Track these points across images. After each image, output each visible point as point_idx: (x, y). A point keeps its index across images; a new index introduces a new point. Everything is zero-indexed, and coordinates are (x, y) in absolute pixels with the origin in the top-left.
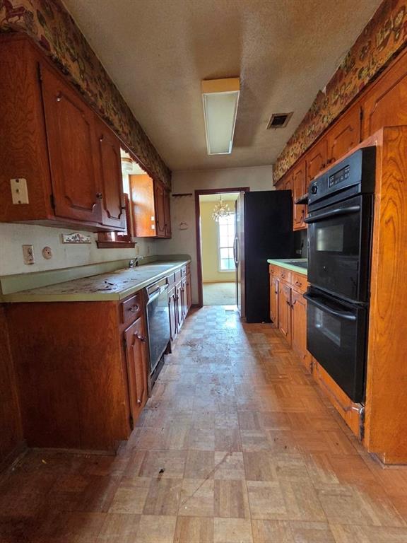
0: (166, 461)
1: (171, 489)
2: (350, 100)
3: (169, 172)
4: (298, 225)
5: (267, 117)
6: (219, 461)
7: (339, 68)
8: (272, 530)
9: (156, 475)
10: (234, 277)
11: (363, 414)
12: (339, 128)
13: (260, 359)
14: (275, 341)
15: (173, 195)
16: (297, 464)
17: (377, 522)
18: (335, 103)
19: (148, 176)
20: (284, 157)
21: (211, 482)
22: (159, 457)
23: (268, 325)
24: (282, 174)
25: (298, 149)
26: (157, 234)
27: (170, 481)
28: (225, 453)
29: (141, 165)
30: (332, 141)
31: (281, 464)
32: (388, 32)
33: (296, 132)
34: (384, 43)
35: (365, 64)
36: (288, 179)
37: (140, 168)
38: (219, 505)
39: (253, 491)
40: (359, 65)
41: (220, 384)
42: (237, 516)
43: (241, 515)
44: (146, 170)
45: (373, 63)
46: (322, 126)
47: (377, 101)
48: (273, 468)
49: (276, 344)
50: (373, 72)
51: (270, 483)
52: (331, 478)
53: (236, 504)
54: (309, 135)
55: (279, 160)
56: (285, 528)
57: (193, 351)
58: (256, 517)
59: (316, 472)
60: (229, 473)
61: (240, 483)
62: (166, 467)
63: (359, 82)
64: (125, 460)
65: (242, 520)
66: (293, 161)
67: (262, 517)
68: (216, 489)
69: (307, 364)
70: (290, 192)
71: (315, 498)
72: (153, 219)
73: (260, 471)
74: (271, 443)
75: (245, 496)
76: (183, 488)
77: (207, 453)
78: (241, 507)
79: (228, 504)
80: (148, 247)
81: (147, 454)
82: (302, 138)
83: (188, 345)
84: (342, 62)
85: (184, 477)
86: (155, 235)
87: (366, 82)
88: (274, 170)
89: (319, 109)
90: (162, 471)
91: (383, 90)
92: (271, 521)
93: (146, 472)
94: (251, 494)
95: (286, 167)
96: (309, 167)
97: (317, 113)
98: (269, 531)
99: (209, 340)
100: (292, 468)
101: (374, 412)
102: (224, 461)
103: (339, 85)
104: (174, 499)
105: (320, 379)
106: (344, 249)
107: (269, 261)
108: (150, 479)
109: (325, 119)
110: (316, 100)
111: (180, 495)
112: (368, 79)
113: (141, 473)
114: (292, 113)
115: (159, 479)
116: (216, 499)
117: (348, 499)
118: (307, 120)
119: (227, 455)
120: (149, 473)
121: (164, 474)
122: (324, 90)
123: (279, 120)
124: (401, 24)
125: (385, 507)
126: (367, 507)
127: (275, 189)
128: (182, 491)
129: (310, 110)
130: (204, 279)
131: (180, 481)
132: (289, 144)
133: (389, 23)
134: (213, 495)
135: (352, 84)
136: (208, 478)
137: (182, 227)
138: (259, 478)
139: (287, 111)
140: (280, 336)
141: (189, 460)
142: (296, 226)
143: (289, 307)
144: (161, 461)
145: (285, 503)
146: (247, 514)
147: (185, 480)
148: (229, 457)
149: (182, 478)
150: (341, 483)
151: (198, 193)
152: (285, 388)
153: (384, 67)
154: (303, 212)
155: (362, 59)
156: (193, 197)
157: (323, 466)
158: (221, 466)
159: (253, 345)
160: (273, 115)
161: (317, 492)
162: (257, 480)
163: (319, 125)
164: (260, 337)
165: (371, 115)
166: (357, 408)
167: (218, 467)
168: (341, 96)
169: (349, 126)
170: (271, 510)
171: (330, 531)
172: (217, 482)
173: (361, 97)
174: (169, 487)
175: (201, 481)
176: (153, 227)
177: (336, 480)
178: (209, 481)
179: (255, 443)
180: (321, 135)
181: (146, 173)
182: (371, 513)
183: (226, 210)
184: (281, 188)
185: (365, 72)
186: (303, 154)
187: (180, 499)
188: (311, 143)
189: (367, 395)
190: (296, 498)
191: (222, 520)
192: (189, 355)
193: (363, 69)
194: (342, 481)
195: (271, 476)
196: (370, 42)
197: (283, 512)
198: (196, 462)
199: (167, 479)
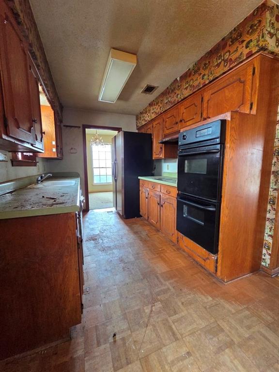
0: (114, 327)
1: (127, 344)
2: (197, 89)
3: (62, 107)
4: (157, 156)
5: (144, 85)
6: (149, 312)
7: (189, 69)
8: (195, 338)
9: (111, 340)
10: (112, 188)
11: (217, 260)
12: (187, 103)
13: (144, 241)
14: (148, 228)
15: (64, 126)
16: (190, 297)
17: (233, 311)
18: (186, 88)
19: (51, 108)
20: (146, 112)
21: (150, 327)
22: (107, 326)
23: (138, 219)
24: (144, 123)
25: (157, 109)
27: (123, 339)
28: (150, 306)
29: (48, 99)
30: (182, 109)
31: (183, 300)
32: (220, 61)
33: (156, 99)
34: (218, 65)
35: (207, 72)
36: (149, 127)
37: (47, 101)
38: (162, 340)
39: (177, 321)
40: (202, 72)
41: (126, 263)
42: (174, 340)
43: (177, 339)
44: (50, 103)
45: (211, 74)
46: (176, 100)
47: (212, 94)
48: (180, 304)
49: (148, 230)
50: (211, 78)
51: (182, 313)
52: (208, 298)
53: (171, 334)
54: (167, 103)
55: (141, 113)
56: (200, 334)
57: (96, 243)
58: (184, 336)
59: (200, 297)
60: (158, 318)
61: (167, 320)
62: (116, 331)
63: (202, 81)
64: (81, 340)
65: (178, 341)
66: (153, 116)
67: (187, 334)
68: (155, 330)
69: (174, 239)
70: (150, 135)
71: (206, 312)
72: (54, 143)
73: (174, 309)
74: (172, 290)
75: (173, 327)
76: (135, 340)
77: (139, 310)
78: (174, 334)
79: (166, 336)
81: (96, 327)
82: (161, 104)
83: (91, 240)
84: (191, 66)
85: (131, 332)
86: (56, 157)
87: (207, 82)
88: (137, 119)
89: (174, 89)
90: (115, 335)
91: (216, 89)
92: (192, 333)
93: (102, 340)
94: (176, 324)
95: (148, 119)
96: (166, 122)
97: (172, 91)
98: (194, 340)
99: (104, 234)
100: (189, 300)
101: (223, 257)
102: (151, 311)
103: (188, 79)
104: (132, 350)
105: (185, 246)
107: (139, 178)
108: (108, 345)
109: (179, 96)
110: (173, 83)
111: (135, 345)
112: (208, 81)
113: (99, 344)
114: (158, 87)
115: (115, 341)
116: (158, 336)
117: (219, 305)
118: (166, 93)
119: (152, 307)
120: (105, 340)
121: (117, 336)
122: (178, 79)
123: (149, 89)
124: (228, 59)
125: (233, 302)
126: (227, 306)
127: (137, 131)
128: (135, 341)
129: (168, 88)
130: (90, 190)
131: (130, 336)
132: (151, 105)
133: (221, 56)
134: (155, 335)
135: (198, 81)
136: (147, 327)
137: (72, 151)
138: (175, 313)
139: (155, 85)
140: (151, 224)
141: (130, 320)
142: (154, 157)
143: (159, 206)
144: (110, 329)
145: (195, 321)
146: (179, 336)
147: (133, 333)
148: (153, 307)
149: (130, 333)
150: (213, 299)
151: (85, 127)
152: (166, 256)
153: (217, 78)
154: (161, 148)
155: (205, 69)
156: (81, 129)
157: (202, 294)
158: (152, 315)
159: (136, 233)
160: (147, 85)
161: (205, 308)
162: (175, 314)
163: (174, 98)
164: (138, 227)
165: (208, 101)
166: (213, 257)
167: (150, 317)
168: (191, 86)
169: (194, 104)
170: (189, 328)
171: (219, 325)
172: (154, 326)
173: (202, 89)
174: (124, 344)
175: (144, 330)
176: (54, 150)
177: (210, 299)
178: (149, 327)
179: (164, 293)
180: (175, 104)
181: (49, 105)
182: (230, 308)
183: (100, 141)
184: (143, 131)
185: (206, 77)
186: (161, 113)
187: (136, 348)
188: (168, 108)
189: (219, 249)
190: (198, 316)
191: (168, 347)
192: (95, 247)
193: (204, 75)
194: (213, 297)
195: (181, 309)
196: (209, 62)
197: (195, 326)
198: (135, 319)
199: (121, 339)
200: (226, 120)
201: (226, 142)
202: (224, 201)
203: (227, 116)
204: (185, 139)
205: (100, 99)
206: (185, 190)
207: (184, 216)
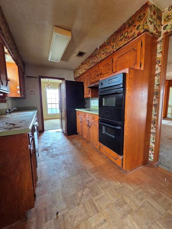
0: (57, 208)
1: (65, 219)
2: (109, 55)
3: (24, 64)
4: (87, 96)
5: (77, 51)
6: (81, 195)
7: (105, 42)
8: (109, 210)
9: (55, 217)
10: (59, 116)
11: (123, 159)
12: (104, 63)
13: (79, 149)
14: (82, 141)
15: (26, 76)
16: (107, 183)
17: (133, 190)
18: (103, 54)
19: (15, 64)
20: (80, 69)
21: (81, 205)
22: (53, 207)
23: (76, 135)
24: (78, 75)
25: (87, 67)
26: (21, 96)
27: (63, 215)
28: (82, 191)
29: (13, 58)
30: (101, 67)
31: (102, 186)
32: (122, 37)
33: (85, 60)
34: (121, 40)
35: (115, 44)
36: (82, 78)
37: (12, 59)
38: (88, 213)
39: (98, 200)
40: (112, 43)
41: (67, 164)
42: (96, 213)
43: (98, 212)
44: (15, 61)
45: (117, 45)
46: (98, 61)
47: (118, 58)
48: (100, 188)
49: (82, 142)
50: (117, 48)
51: (102, 194)
52: (117, 183)
53: (94, 208)
54: (92, 63)
55: (77, 69)
56: (112, 207)
57: (48, 152)
58: (103, 209)
59: (113, 183)
60: (86, 199)
61: (92, 199)
62: (58, 210)
63: (112, 50)
64: (34, 219)
65: (98, 213)
66: (84, 71)
67: (104, 208)
68: (84, 207)
69: (98, 147)
70: (82, 83)
71: (116, 192)
72: (18, 87)
73: (97, 192)
74: (96, 179)
75: (96, 204)
76: (71, 215)
77: (74, 195)
78: (96, 208)
79: (91, 210)
80: (13, 103)
81: (45, 209)
82: (88, 63)
83: (44, 150)
84: (106, 41)
85: (69, 210)
86: (20, 96)
87: (115, 51)
88: (74, 73)
89: (96, 54)
90: (57, 213)
91: (120, 55)
92: (107, 207)
93: (49, 218)
94: (98, 201)
95: (81, 73)
96: (92, 75)
97: (95, 55)
98: (108, 211)
99: (54, 146)
100: (106, 185)
101: (126, 157)
102: (82, 194)
103: (104, 48)
104: (69, 222)
105: (104, 151)
106: (116, 105)
107: (76, 109)
108: (52, 221)
109: (99, 59)
110: (95, 50)
111: (71, 219)
112: (116, 49)
113: (46, 221)
114: (86, 53)
115: (57, 217)
116: (86, 211)
117: (124, 187)
118: (91, 57)
119: (83, 191)
120: (51, 218)
121: (59, 214)
122: (98, 48)
123: (81, 54)
124: (127, 36)
125: (133, 184)
126: (129, 187)
127: (74, 80)
128: (71, 216)
129: (92, 54)
130: (44, 118)
131: (68, 212)
132: (82, 64)
133: (122, 35)
134: (84, 211)
135: (110, 49)
136: (79, 205)
137: (32, 93)
138: (97, 194)
139: (84, 51)
140: (84, 139)
141: (68, 202)
142: (85, 96)
143: (88, 127)
144: (55, 209)
145: (109, 198)
146: (99, 210)
147: (70, 211)
148: (84, 192)
149: (68, 211)
150: (121, 183)
151: (40, 77)
152: (92, 158)
153: (121, 48)
154: (89, 91)
155: (114, 42)
156: (38, 78)
157: (115, 181)
159: (74, 144)
160: (79, 51)
161: (116, 189)
162: (97, 195)
163: (96, 60)
164: (75, 141)
165: (116, 62)
166: (121, 157)
167: (81, 198)
168: (106, 53)
169: (108, 63)
170: (106, 203)
171: (124, 200)
172: (84, 204)
173: (112, 54)
174: (64, 218)
175: (77, 208)
176: (19, 92)
177: (119, 183)
178: (80, 206)
179: (91, 182)
180: (97, 64)
181: (14, 62)
182: (131, 188)
183: (51, 87)
184: (78, 80)
185: (114, 47)
186: (89, 69)
187: (71, 221)
188: (93, 66)
189: (124, 152)
190: (111, 195)
191: (92, 217)
192: (47, 155)
193: (113, 46)
194: (121, 182)
195: (101, 191)
196: (116, 38)
197: (109, 202)
198: (71, 201)
199: (62, 215)
200: (126, 73)
201: (126, 87)
202: (126, 123)
203: (127, 71)
204: (102, 85)
205: (49, 59)
206: (103, 117)
207: (103, 132)
